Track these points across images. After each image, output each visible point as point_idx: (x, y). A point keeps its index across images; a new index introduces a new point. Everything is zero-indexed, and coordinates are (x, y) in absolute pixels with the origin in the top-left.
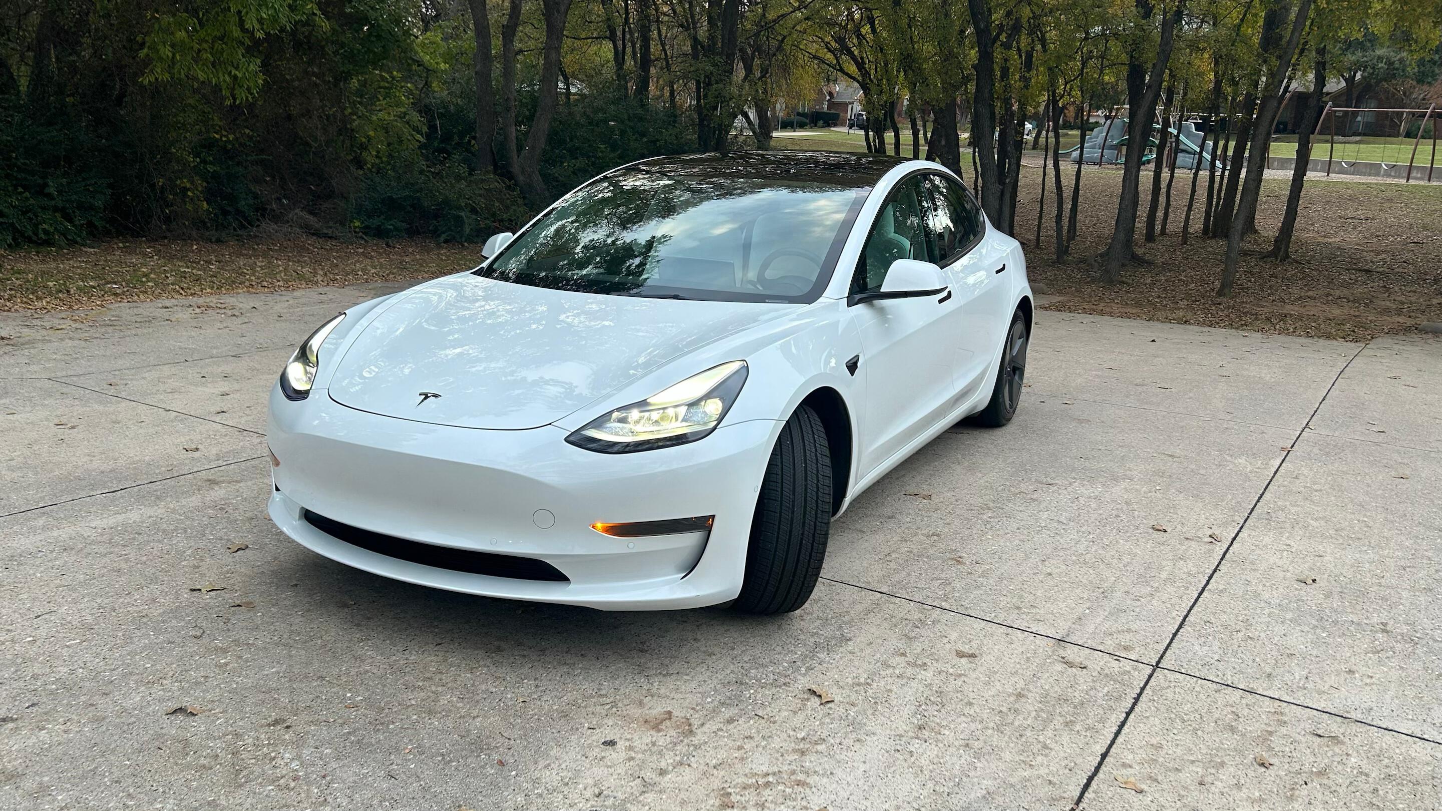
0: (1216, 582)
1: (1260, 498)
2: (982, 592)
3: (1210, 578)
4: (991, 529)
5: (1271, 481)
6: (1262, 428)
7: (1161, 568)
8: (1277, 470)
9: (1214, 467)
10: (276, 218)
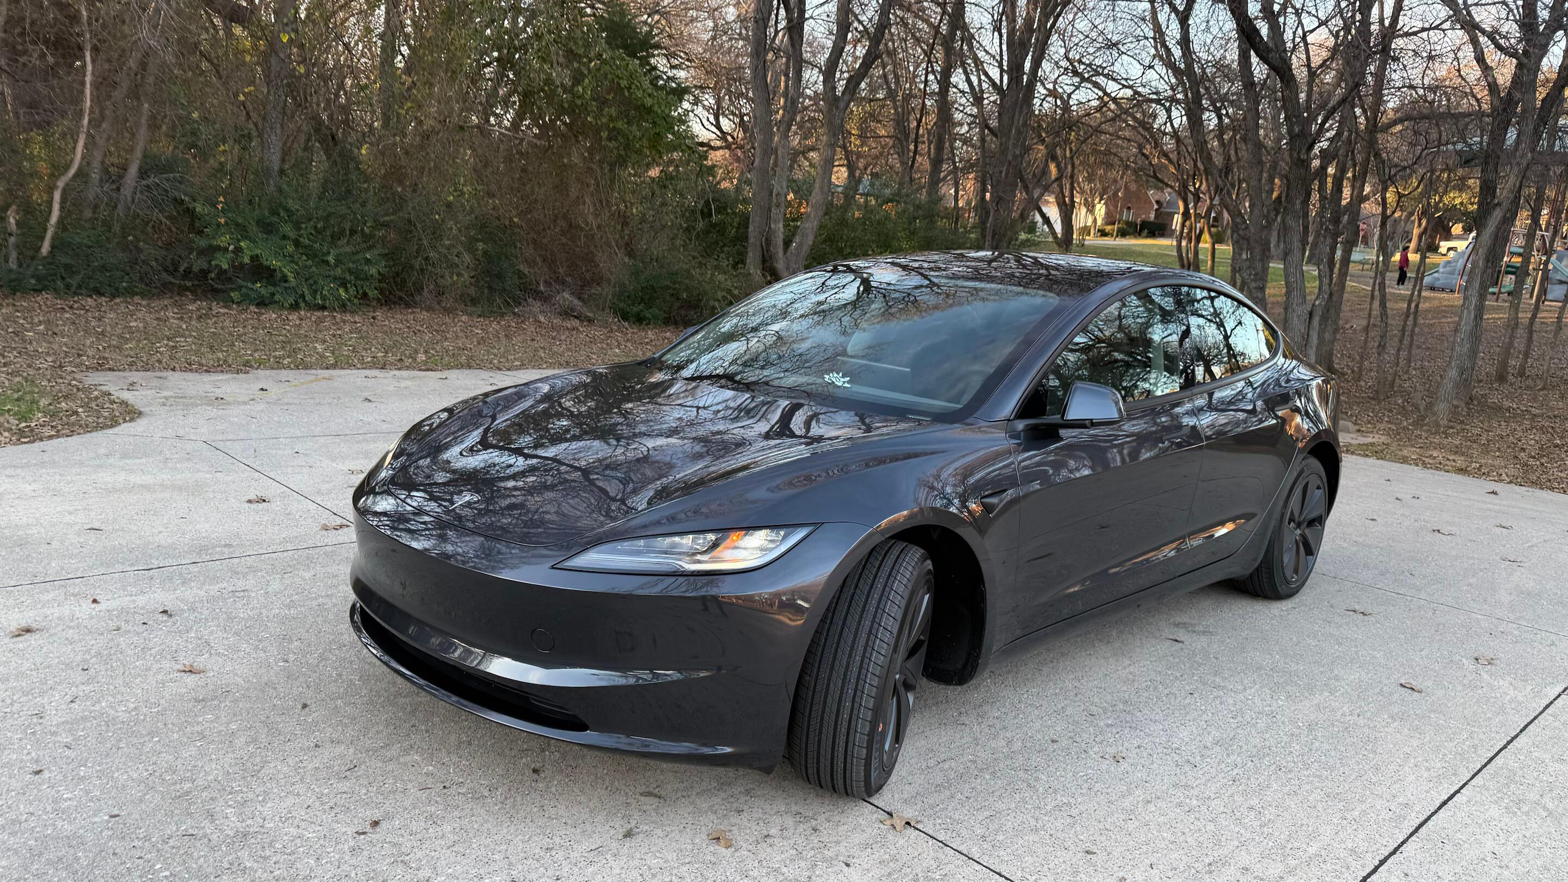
0: (1388, 871)
1: (1509, 743)
2: (1037, 839)
3: (1382, 863)
4: (1101, 743)
5: (1535, 718)
6: (1553, 637)
7: (1313, 836)
8: (1551, 703)
9: (1460, 688)
10: (545, 299)
